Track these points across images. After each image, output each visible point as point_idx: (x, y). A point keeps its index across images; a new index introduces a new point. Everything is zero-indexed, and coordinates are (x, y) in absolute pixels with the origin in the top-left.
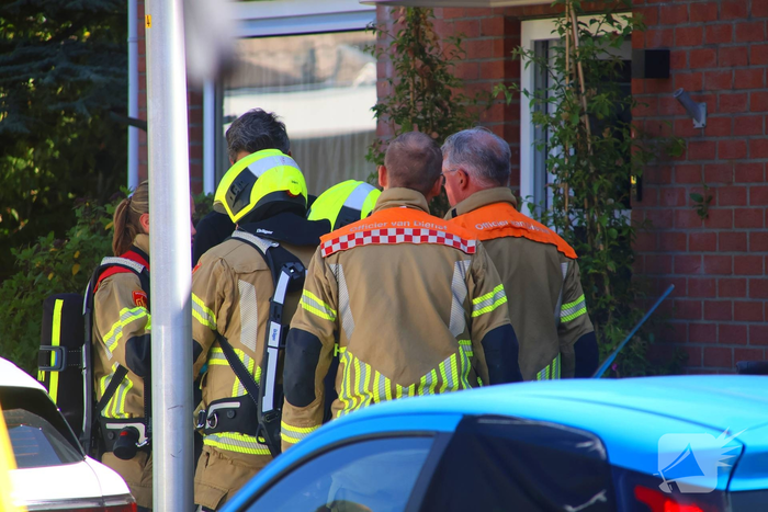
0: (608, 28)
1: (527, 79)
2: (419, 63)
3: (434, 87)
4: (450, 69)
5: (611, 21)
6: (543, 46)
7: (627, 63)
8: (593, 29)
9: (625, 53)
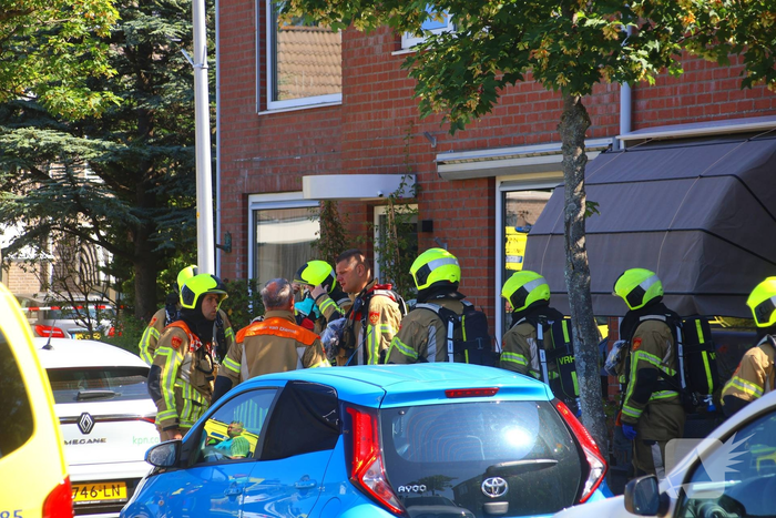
0: (407, 211)
1: (376, 235)
2: (330, 224)
3: (337, 234)
4: (344, 227)
5: (408, 208)
6: (383, 217)
7: (415, 225)
8: (400, 212)
9: (414, 220)
